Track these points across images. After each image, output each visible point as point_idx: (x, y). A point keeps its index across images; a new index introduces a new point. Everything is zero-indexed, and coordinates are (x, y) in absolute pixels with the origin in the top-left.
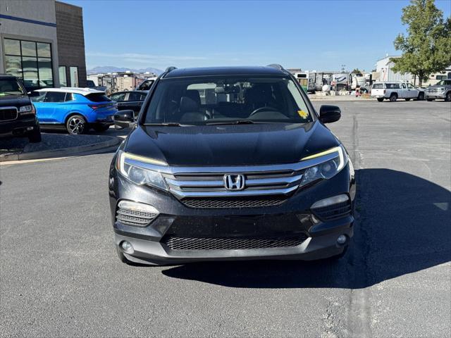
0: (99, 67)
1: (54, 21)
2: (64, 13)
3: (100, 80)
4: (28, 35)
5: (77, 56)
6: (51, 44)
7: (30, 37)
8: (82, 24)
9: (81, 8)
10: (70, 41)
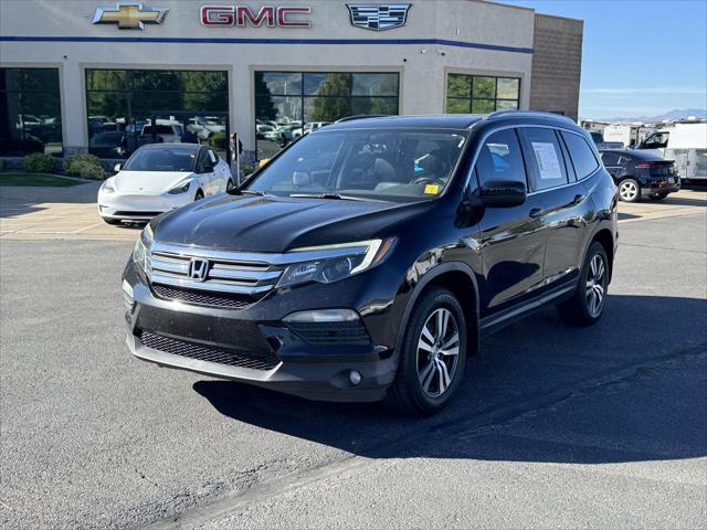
0: (677, 111)
1: (530, 46)
2: (552, 32)
3: (635, 131)
4: (486, 68)
5: (564, 96)
6: (520, 79)
7: (489, 71)
8: (581, 46)
9: (582, 22)
10: (555, 74)
